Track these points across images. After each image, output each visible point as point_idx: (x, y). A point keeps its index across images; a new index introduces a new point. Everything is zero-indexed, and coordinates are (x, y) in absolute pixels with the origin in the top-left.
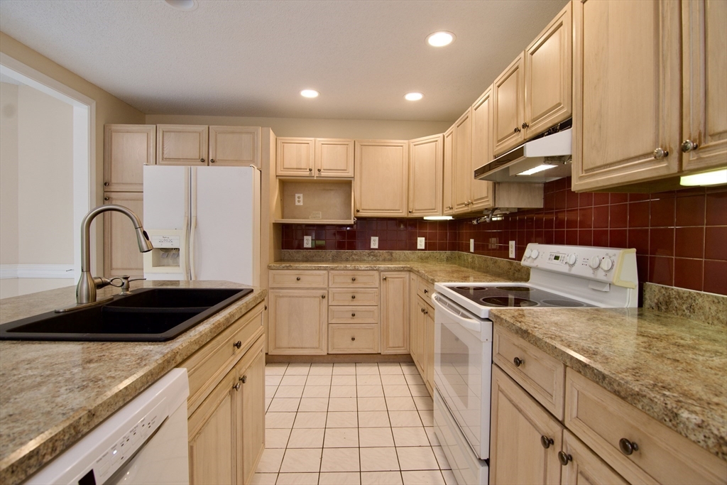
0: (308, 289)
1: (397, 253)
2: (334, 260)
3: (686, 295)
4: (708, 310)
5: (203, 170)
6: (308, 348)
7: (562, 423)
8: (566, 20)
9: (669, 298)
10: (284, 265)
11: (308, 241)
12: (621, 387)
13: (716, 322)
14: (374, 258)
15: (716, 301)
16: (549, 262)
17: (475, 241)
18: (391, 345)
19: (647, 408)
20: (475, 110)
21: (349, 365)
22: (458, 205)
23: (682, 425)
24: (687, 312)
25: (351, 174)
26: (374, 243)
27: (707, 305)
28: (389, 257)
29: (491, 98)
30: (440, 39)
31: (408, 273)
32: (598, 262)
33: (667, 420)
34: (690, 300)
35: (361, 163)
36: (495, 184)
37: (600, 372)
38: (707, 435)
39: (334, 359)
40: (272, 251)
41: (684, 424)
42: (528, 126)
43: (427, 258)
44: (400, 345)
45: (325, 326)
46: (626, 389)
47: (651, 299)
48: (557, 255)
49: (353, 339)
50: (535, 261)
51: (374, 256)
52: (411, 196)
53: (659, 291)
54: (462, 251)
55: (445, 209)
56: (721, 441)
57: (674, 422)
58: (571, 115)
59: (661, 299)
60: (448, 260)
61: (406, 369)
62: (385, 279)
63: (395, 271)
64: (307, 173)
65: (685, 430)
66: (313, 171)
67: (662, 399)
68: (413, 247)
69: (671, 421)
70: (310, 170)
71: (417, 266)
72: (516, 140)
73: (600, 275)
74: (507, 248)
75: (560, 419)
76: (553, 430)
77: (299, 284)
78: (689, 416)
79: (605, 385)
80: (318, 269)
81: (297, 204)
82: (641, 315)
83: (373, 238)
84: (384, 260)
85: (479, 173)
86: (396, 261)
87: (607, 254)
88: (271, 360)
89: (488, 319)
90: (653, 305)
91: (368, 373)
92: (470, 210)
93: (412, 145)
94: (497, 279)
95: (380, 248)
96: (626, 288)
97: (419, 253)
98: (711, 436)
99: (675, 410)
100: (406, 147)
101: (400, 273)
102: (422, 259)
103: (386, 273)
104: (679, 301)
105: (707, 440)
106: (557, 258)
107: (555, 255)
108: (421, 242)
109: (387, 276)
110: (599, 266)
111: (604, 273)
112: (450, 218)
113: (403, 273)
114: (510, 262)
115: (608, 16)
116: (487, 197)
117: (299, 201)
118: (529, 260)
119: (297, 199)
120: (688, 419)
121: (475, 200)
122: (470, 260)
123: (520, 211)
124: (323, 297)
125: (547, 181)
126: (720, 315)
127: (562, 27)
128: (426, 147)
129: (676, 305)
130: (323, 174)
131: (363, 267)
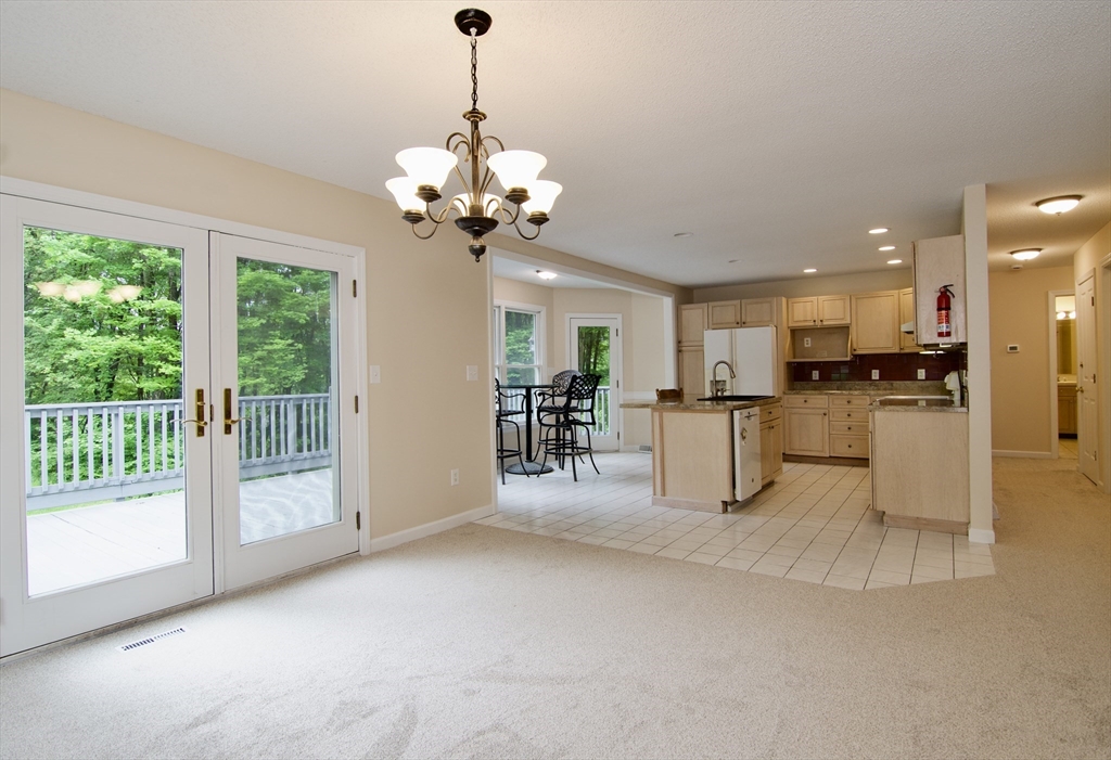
0: (813, 408)
1: (897, 383)
5: (740, 331)
6: (815, 451)
10: (795, 391)
11: (816, 375)
14: (875, 388)
21: (847, 466)
25: (848, 321)
26: (875, 374)
28: (889, 387)
35: (857, 313)
39: (835, 462)
40: (786, 382)
43: (928, 387)
45: (827, 436)
49: (851, 446)
51: (875, 386)
52: (902, 336)
64: (812, 324)
66: (817, 322)
68: (914, 378)
70: (815, 321)
77: (806, 405)
80: (820, 394)
81: (806, 346)
83: (873, 371)
84: (885, 389)
88: (788, 458)
93: (901, 294)
95: (881, 379)
97: (920, 383)
100: (896, 296)
102: (925, 388)
108: (921, 374)
119: (806, 343)
124: (825, 415)
130: (825, 323)
131: (856, 393)
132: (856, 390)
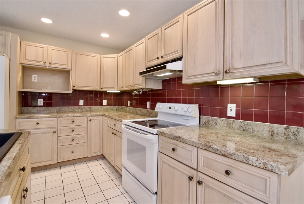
0: (44, 128)
1: (93, 108)
2: (58, 112)
3: (214, 119)
4: (221, 123)
6: (45, 161)
7: (196, 170)
8: (181, 20)
9: (209, 120)
10: (27, 116)
12: (225, 152)
13: (223, 127)
14: (81, 110)
15: (223, 120)
16: (167, 109)
17: (130, 102)
18: (93, 152)
19: (237, 158)
20: (136, 47)
21: (70, 166)
22: (126, 86)
23: (250, 161)
24: (214, 125)
25: (70, 67)
26: (81, 102)
27: (220, 122)
28: (89, 110)
29: (144, 43)
30: (124, 13)
31: (102, 117)
32: (187, 109)
33: (245, 160)
34: (215, 121)
35: (76, 63)
36: (146, 78)
37: (216, 149)
38: (260, 163)
39: (60, 165)
40: (17, 107)
41: (251, 161)
42: (163, 57)
43: (108, 109)
44: (98, 151)
45: (55, 148)
46: (227, 153)
47: (203, 121)
48: (170, 107)
49: (73, 152)
50: (161, 110)
51: (81, 109)
52: (102, 81)
53: (206, 118)
54: (124, 106)
55: (119, 88)
56: (265, 164)
57: (247, 161)
58: (182, 55)
59: (206, 121)
60: (117, 110)
61: (101, 162)
62: (90, 120)
63: (95, 116)
64: (42, 64)
65: (252, 163)
66: (46, 64)
67: (242, 154)
68: (101, 104)
69: (246, 161)
70: (45, 63)
71: (106, 113)
72: (157, 62)
73: (188, 114)
74: (146, 105)
75: (196, 168)
76: (193, 173)
77: (38, 126)
78: (253, 158)
79: (218, 153)
80: (51, 117)
81: (33, 80)
82: (200, 126)
83: (80, 100)
84: (87, 111)
85: (141, 73)
86: (93, 111)
87: (190, 106)
89: (157, 134)
90: (204, 123)
91: (81, 168)
92: (133, 89)
93: (102, 58)
94: (145, 117)
95: (84, 105)
96: (196, 118)
97: (104, 107)
98: (261, 163)
99: (247, 157)
100: (99, 58)
101: (98, 117)
102: (105, 110)
103: (91, 117)
104: (212, 121)
105: (260, 164)
106: (170, 108)
107: (169, 107)
108: (105, 102)
109: (91, 119)
110: (187, 111)
111: (189, 113)
112: (120, 92)
113: (99, 117)
114: (147, 110)
115: (198, 23)
116: (142, 84)
117: (35, 79)
118: (158, 109)
119: (33, 78)
120: (253, 159)
121: (136, 85)
122: (128, 110)
123: (152, 90)
124: (54, 132)
125: (163, 79)
126: (224, 125)
127: (178, 23)
128: (109, 60)
129: (211, 122)
130: (53, 65)
131: (78, 115)
132: (78, 113)
